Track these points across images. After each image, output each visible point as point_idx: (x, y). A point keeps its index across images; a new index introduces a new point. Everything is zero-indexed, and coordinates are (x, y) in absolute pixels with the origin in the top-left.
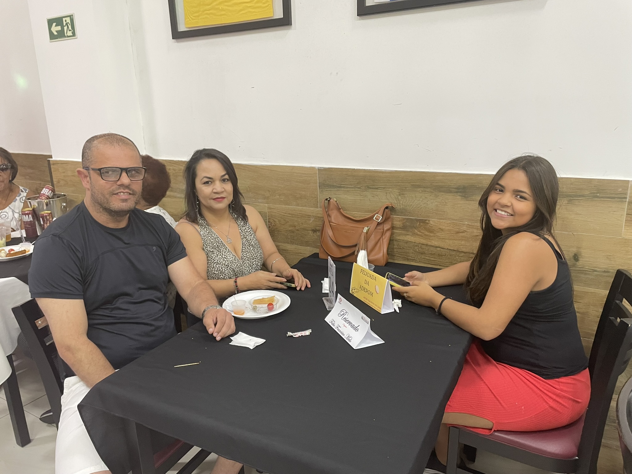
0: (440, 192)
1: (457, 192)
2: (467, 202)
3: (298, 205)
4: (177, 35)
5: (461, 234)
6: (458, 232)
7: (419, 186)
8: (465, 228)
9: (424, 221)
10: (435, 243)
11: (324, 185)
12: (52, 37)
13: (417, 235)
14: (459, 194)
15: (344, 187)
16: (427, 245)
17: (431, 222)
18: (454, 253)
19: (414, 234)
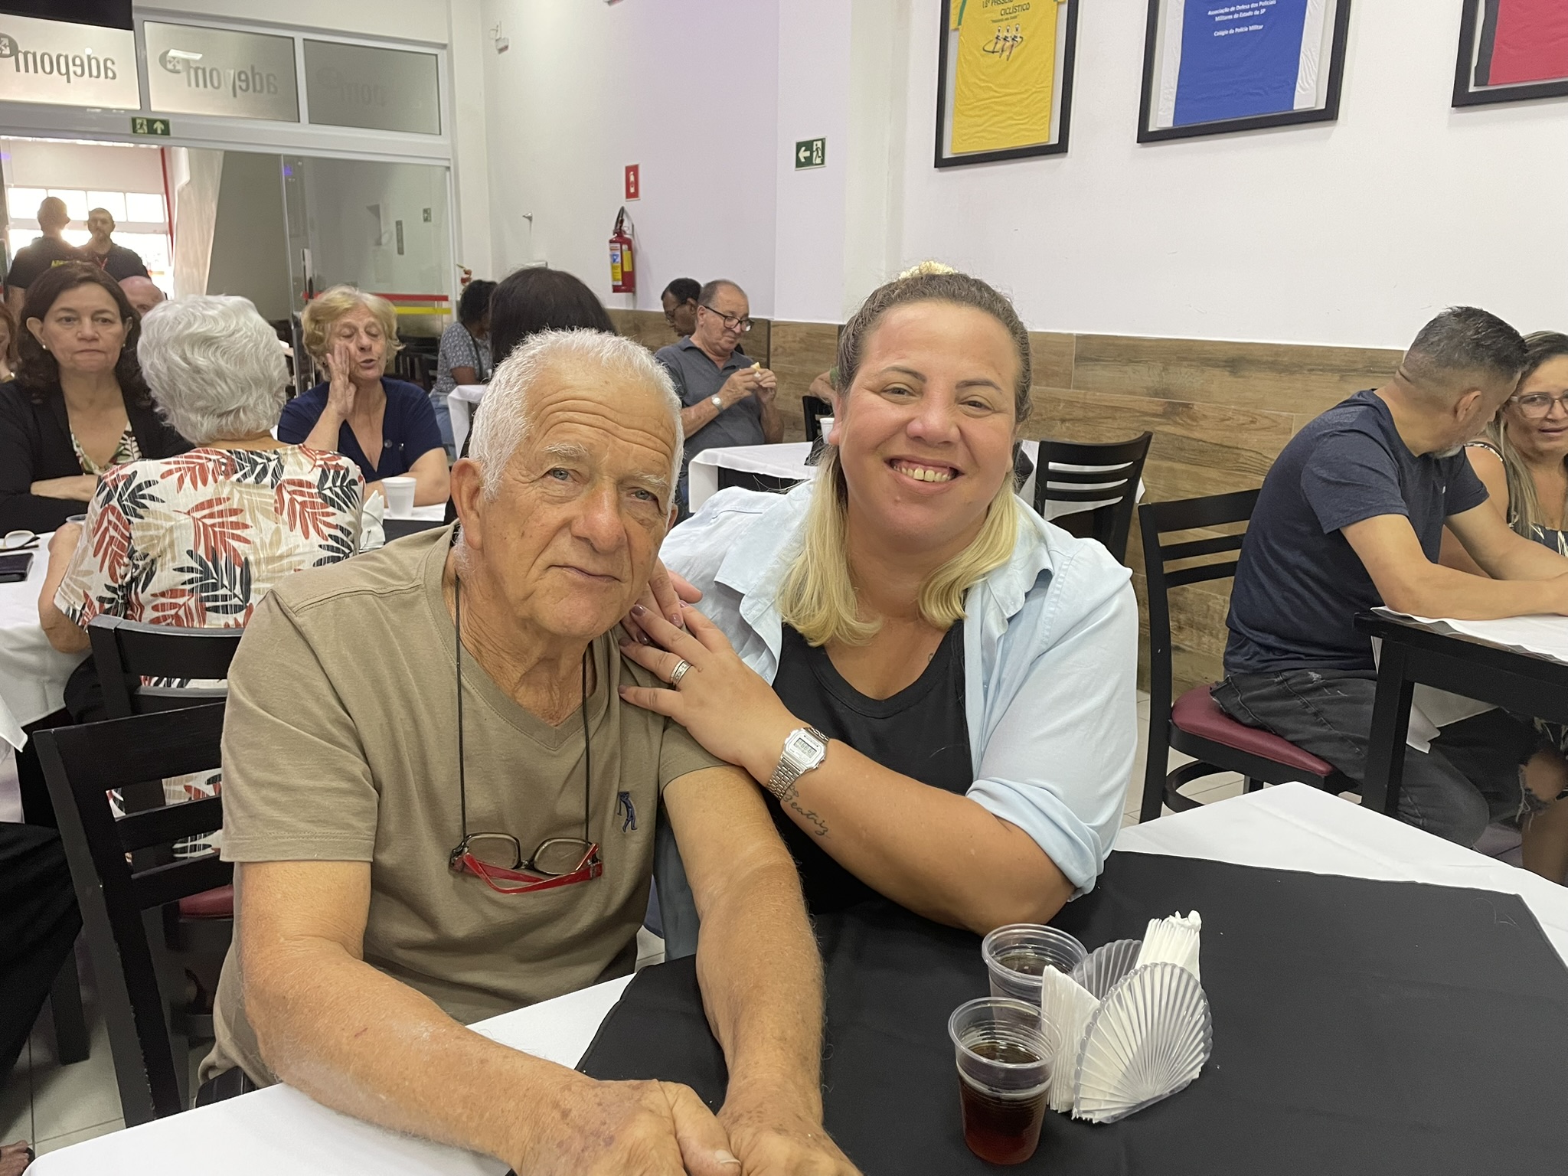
0: (1208, 366)
1: (1225, 366)
2: (1236, 380)
3: (1047, 385)
4: (941, 163)
5: (1227, 422)
6: (1223, 420)
7: (1185, 359)
8: (1230, 414)
9: (1187, 406)
10: (1197, 435)
11: (1081, 359)
12: (799, 164)
13: (1179, 424)
14: (1228, 369)
15: (1103, 361)
16: (1188, 438)
17: (1195, 407)
18: (1217, 448)
19: (1176, 423)
